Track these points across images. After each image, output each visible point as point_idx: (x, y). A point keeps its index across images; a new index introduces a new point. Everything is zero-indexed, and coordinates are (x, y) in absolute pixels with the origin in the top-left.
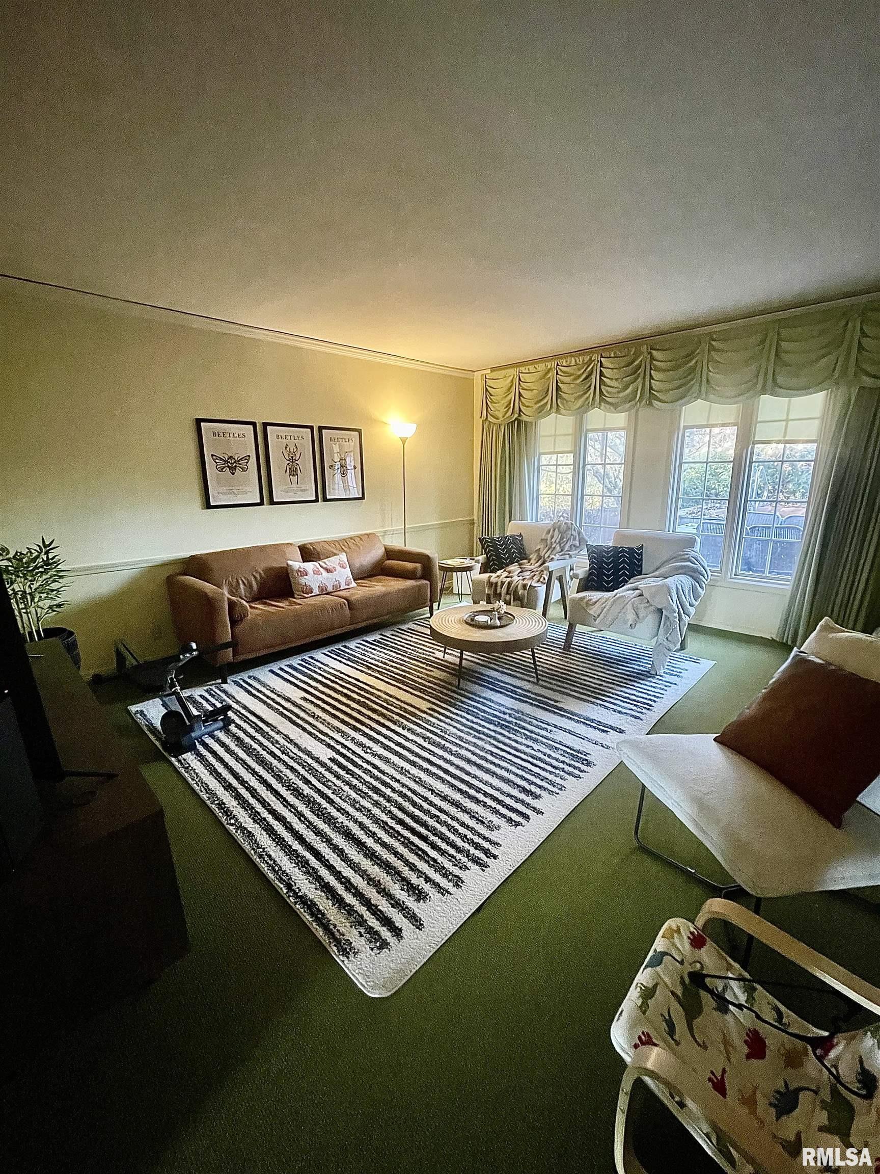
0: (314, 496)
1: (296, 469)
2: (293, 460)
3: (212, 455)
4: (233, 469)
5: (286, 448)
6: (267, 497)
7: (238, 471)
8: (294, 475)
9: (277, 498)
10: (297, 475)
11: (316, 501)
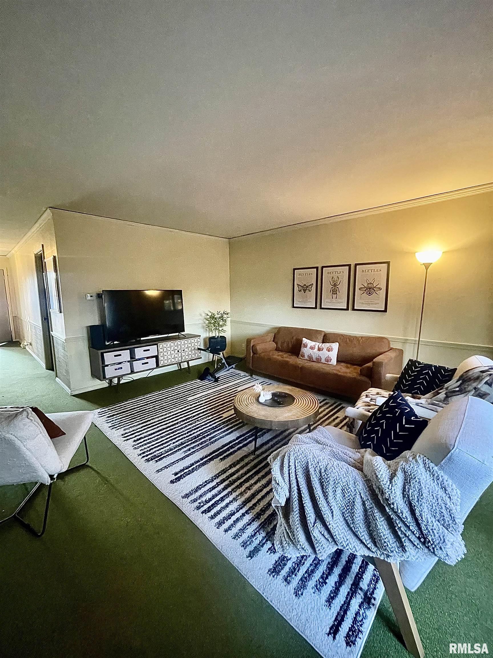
0: (346, 305)
1: (337, 290)
2: (335, 285)
3: (297, 284)
4: (305, 291)
5: (332, 278)
6: (318, 305)
7: (307, 291)
8: (335, 294)
9: (323, 306)
10: (337, 294)
11: (347, 309)
